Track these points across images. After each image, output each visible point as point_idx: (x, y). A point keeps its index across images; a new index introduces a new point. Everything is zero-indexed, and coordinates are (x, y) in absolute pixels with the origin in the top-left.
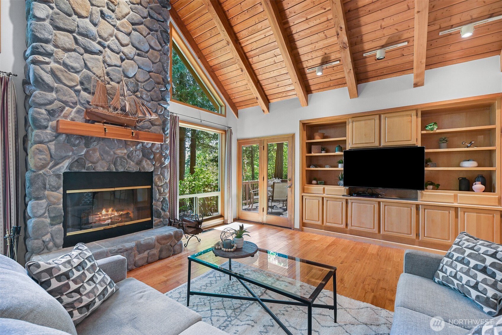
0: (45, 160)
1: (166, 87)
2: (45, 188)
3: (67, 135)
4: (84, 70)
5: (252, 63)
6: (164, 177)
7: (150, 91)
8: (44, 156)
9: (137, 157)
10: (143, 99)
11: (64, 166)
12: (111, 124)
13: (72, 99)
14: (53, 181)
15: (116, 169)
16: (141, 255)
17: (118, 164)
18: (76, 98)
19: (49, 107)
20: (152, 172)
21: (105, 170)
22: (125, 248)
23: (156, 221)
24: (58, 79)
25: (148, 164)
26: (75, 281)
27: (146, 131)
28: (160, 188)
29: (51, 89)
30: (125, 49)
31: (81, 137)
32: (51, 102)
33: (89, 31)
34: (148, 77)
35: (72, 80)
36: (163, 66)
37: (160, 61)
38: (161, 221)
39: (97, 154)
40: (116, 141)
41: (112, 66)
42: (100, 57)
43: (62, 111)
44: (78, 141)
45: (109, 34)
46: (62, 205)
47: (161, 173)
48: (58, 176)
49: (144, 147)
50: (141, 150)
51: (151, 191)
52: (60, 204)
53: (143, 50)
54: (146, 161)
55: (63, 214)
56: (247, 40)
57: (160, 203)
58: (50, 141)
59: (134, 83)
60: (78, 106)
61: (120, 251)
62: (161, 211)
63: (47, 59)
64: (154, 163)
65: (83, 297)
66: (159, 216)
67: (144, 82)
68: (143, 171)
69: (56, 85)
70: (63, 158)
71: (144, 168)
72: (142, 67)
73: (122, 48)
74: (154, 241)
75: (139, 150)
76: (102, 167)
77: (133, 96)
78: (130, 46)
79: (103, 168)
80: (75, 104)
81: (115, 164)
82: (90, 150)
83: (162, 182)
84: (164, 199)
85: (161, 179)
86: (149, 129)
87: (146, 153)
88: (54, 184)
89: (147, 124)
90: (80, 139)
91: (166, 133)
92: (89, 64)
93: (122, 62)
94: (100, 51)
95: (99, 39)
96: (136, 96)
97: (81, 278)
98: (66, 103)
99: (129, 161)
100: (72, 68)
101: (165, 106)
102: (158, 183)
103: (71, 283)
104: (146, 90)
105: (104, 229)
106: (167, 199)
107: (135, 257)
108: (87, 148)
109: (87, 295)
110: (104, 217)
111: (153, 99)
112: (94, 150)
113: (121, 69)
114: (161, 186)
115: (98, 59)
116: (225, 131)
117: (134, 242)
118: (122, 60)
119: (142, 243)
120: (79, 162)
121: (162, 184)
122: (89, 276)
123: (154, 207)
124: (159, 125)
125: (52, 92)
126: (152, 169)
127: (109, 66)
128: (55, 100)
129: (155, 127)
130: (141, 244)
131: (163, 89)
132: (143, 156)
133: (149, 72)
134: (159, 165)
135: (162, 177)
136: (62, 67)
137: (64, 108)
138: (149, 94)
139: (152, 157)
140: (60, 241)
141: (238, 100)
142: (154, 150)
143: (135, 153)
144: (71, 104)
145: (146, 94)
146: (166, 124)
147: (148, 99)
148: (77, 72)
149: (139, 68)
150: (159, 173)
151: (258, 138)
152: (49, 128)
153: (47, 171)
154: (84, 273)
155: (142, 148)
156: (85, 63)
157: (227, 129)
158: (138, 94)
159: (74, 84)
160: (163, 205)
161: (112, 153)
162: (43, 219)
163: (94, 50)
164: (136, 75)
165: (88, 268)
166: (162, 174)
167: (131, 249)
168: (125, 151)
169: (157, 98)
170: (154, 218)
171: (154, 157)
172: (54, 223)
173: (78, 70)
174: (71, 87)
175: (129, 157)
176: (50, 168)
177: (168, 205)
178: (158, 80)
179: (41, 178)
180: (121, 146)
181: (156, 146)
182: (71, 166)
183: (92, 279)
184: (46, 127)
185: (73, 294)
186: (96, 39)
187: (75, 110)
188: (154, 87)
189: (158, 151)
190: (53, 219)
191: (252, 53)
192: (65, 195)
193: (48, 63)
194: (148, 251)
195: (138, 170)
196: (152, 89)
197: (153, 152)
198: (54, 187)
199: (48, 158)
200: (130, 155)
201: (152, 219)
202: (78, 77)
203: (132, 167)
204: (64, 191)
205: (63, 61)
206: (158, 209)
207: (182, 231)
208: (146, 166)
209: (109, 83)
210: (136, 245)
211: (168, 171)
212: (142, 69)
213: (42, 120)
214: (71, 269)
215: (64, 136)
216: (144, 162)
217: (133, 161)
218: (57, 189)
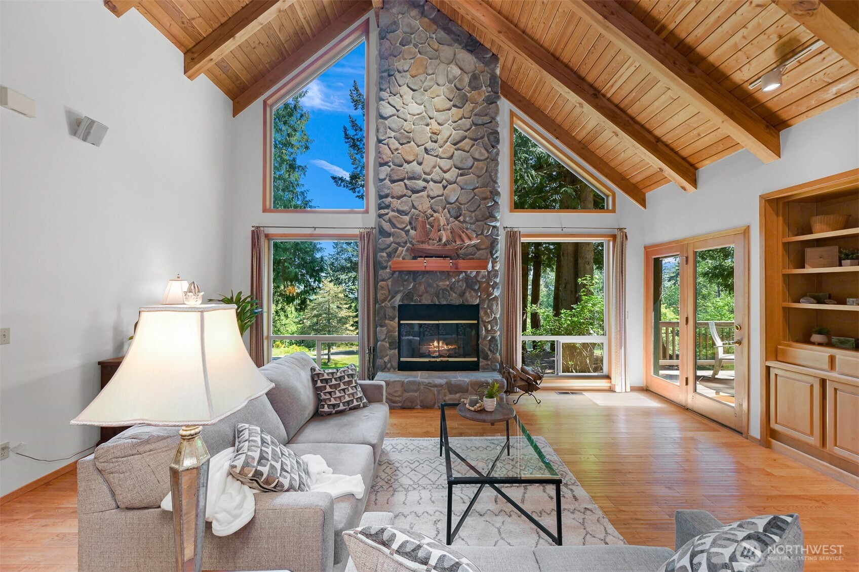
0: (385, 294)
1: (494, 200)
2: (386, 318)
3: (400, 272)
4: (413, 210)
5: (634, 115)
6: (492, 312)
7: (475, 211)
8: (384, 292)
9: (460, 288)
10: (467, 223)
11: (397, 300)
12: (436, 257)
13: (403, 239)
14: (390, 312)
15: (439, 302)
16: (453, 396)
17: (441, 297)
18: (406, 238)
19: (388, 250)
20: (478, 305)
21: (429, 302)
22: (434, 383)
23: (483, 364)
24: (394, 226)
25: (472, 296)
26: (331, 387)
27: (470, 259)
28: (486, 324)
29: (389, 235)
30: (447, 176)
31: (409, 272)
32: (389, 246)
33: (414, 173)
34: (472, 195)
35: (403, 223)
36: (491, 176)
37: (486, 171)
38: (488, 364)
39: (422, 287)
40: (438, 273)
41: (435, 197)
42: (424, 194)
43: (396, 252)
44: (407, 277)
45: (432, 166)
46: (397, 333)
47: (488, 306)
48: (394, 308)
49: (467, 278)
50: (464, 280)
51: (476, 327)
52: (396, 332)
53: (465, 167)
54: (470, 292)
55: (398, 341)
56: (612, 86)
57: (487, 342)
58: (389, 279)
59: (457, 208)
60: (408, 245)
61: (430, 385)
62: (489, 352)
63: (386, 211)
64: (479, 295)
65: (332, 399)
66: (486, 358)
67: (468, 202)
68: (466, 303)
69: (393, 230)
70: (397, 293)
71: (467, 300)
72: (465, 187)
73: (445, 175)
74: (466, 384)
75: (462, 280)
76: (426, 300)
77: (456, 222)
78: (453, 168)
79: (428, 301)
80: (406, 243)
81: (438, 297)
82: (417, 284)
83: (489, 317)
84: (493, 338)
85: (488, 314)
86: (474, 255)
87: (470, 283)
88: (391, 315)
89: (470, 250)
90: (409, 275)
91: (495, 256)
92: (415, 204)
93: (444, 190)
94: (424, 187)
95: (424, 176)
96: (459, 221)
97: (335, 387)
98: (398, 244)
99: (451, 292)
100: (403, 212)
101: (493, 224)
102: (484, 318)
103: (328, 387)
104: (470, 211)
105: (430, 361)
106: (498, 338)
107: (445, 396)
108: (415, 282)
109: (335, 398)
110: (435, 349)
111: (478, 219)
112: (420, 284)
113: (443, 198)
114: (489, 322)
115: (422, 196)
116: (614, 237)
117: (445, 380)
118: (445, 187)
119: (453, 383)
120: (409, 295)
121: (490, 320)
122: (342, 387)
123: (480, 345)
124: (486, 249)
125: (390, 237)
126: (477, 301)
127: (432, 198)
128: (392, 243)
129: (481, 252)
130: (451, 384)
131: (490, 205)
132: (467, 286)
133: (473, 190)
134: (485, 296)
135: (489, 311)
136: (396, 214)
137: (397, 249)
138: (473, 215)
139: (476, 287)
140: (395, 364)
141: (639, 178)
142: (479, 278)
143: (458, 284)
144: (402, 244)
145: (470, 216)
146: (494, 246)
147: (472, 221)
148: (407, 214)
149: (462, 189)
150: (485, 307)
151: (677, 242)
152: (388, 268)
153: (386, 304)
154: (340, 383)
155: (465, 278)
156: (413, 204)
157: (616, 232)
158: (461, 218)
159: (404, 226)
160: (490, 346)
161: (435, 285)
162: (385, 343)
163: (419, 188)
164: (459, 198)
165: (345, 382)
166: (490, 307)
167: (441, 386)
168: (447, 283)
169: (483, 216)
170: (480, 359)
171: (479, 288)
172: (391, 347)
173: (407, 212)
174: (402, 229)
175: (451, 288)
176: (389, 302)
177: (497, 346)
178: (484, 196)
179: (383, 310)
180: (444, 278)
181: (481, 274)
182: (402, 300)
183: (344, 390)
184: (386, 268)
185: (327, 394)
186: (421, 177)
187: (405, 249)
188: (480, 205)
189: (484, 280)
190: (390, 344)
191: (626, 101)
192: (400, 325)
193: (387, 214)
194: (461, 394)
195: (461, 303)
196: (477, 208)
197: (477, 281)
198: (391, 317)
199: (387, 293)
200: (453, 286)
201: (478, 359)
202: (407, 218)
203: (454, 299)
204: (399, 322)
205: (397, 209)
206: (485, 350)
207: (505, 382)
208: (469, 298)
209: (432, 216)
210: (447, 383)
211: (498, 304)
212: (466, 189)
213: (384, 262)
214: (331, 379)
215: (397, 273)
216: (467, 294)
217: (455, 293)
218: (392, 319)
